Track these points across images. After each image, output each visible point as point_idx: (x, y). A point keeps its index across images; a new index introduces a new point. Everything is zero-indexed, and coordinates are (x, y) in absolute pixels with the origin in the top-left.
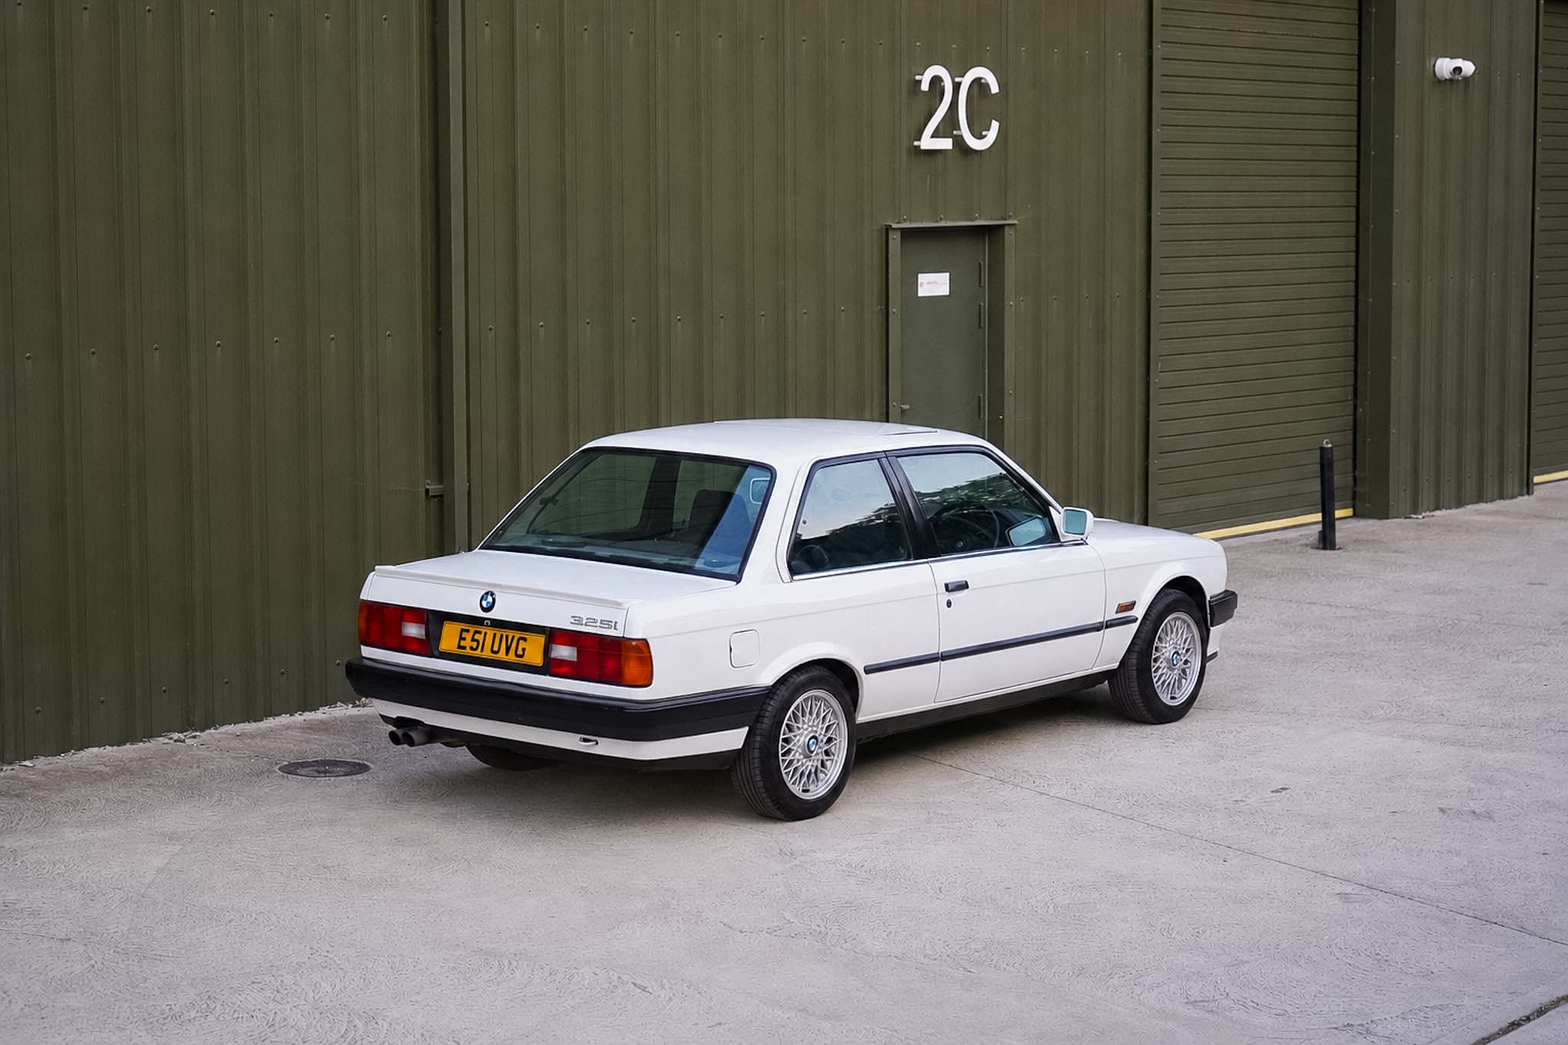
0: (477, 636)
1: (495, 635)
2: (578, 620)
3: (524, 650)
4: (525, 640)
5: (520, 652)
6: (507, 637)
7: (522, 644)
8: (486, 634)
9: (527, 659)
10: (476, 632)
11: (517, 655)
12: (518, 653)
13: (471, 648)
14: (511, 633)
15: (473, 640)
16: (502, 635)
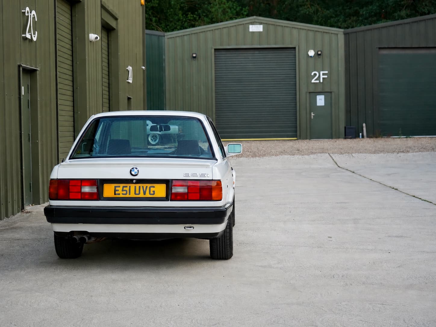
0: (125, 189)
1: (135, 187)
2: (187, 175)
3: (154, 192)
4: (154, 187)
5: (152, 193)
6: (143, 187)
7: (152, 189)
8: (130, 187)
9: (157, 195)
10: (123, 187)
11: (150, 194)
12: (151, 193)
13: (123, 194)
14: (145, 185)
15: (123, 190)
16: (140, 187)
